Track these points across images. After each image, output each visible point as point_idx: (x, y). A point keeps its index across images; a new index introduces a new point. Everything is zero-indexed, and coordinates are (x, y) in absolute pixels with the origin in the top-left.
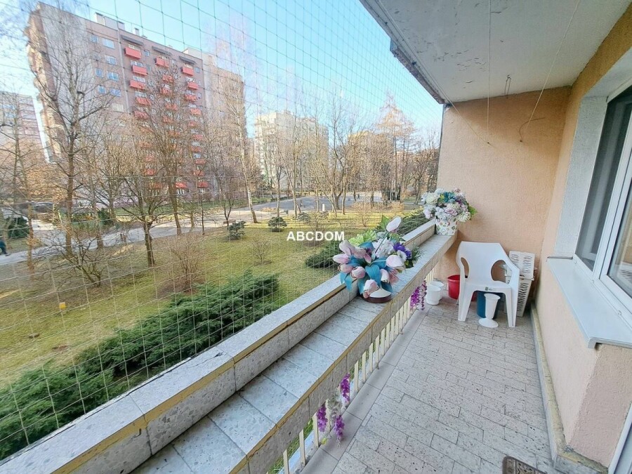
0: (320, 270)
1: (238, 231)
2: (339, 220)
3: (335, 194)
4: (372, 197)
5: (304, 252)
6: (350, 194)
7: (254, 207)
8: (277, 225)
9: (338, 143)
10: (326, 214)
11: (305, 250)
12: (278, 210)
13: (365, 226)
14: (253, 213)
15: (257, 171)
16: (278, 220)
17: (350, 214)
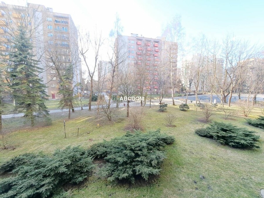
0: (204, 138)
1: (164, 108)
2: (224, 109)
3: (224, 94)
4: (255, 98)
5: (196, 125)
6: (235, 95)
7: (174, 98)
8: (184, 108)
9: (229, 66)
10: (216, 105)
11: (197, 124)
12: (187, 100)
13: (246, 116)
14: (173, 101)
15: (180, 82)
16: (185, 105)
17: (233, 107)
